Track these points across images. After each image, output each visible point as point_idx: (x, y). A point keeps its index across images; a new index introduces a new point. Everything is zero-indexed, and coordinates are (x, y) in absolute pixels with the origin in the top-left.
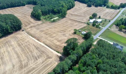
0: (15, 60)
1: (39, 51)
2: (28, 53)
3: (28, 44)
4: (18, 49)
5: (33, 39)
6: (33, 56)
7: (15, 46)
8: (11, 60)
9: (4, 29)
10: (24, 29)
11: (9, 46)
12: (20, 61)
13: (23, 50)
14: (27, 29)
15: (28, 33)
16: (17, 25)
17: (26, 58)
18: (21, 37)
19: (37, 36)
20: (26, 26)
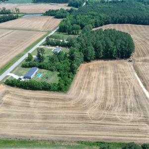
0: (100, 94)
1: (137, 101)
2: (120, 94)
3: (127, 84)
4: (111, 83)
5: (138, 79)
6: (124, 103)
7: (109, 77)
8: (96, 90)
9: (109, 49)
10: (133, 59)
11: (103, 73)
12: (106, 99)
13: (116, 87)
14: (138, 61)
15: (136, 68)
16: (127, 50)
17: (114, 99)
18: (123, 70)
19: (146, 78)
20: (138, 56)
